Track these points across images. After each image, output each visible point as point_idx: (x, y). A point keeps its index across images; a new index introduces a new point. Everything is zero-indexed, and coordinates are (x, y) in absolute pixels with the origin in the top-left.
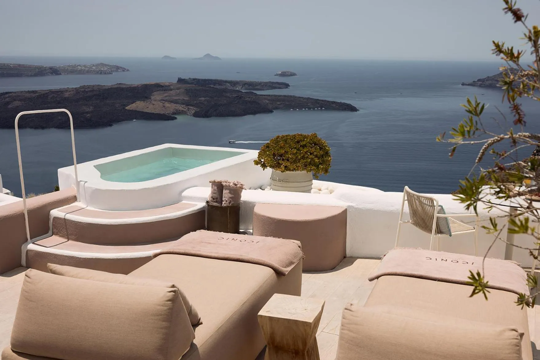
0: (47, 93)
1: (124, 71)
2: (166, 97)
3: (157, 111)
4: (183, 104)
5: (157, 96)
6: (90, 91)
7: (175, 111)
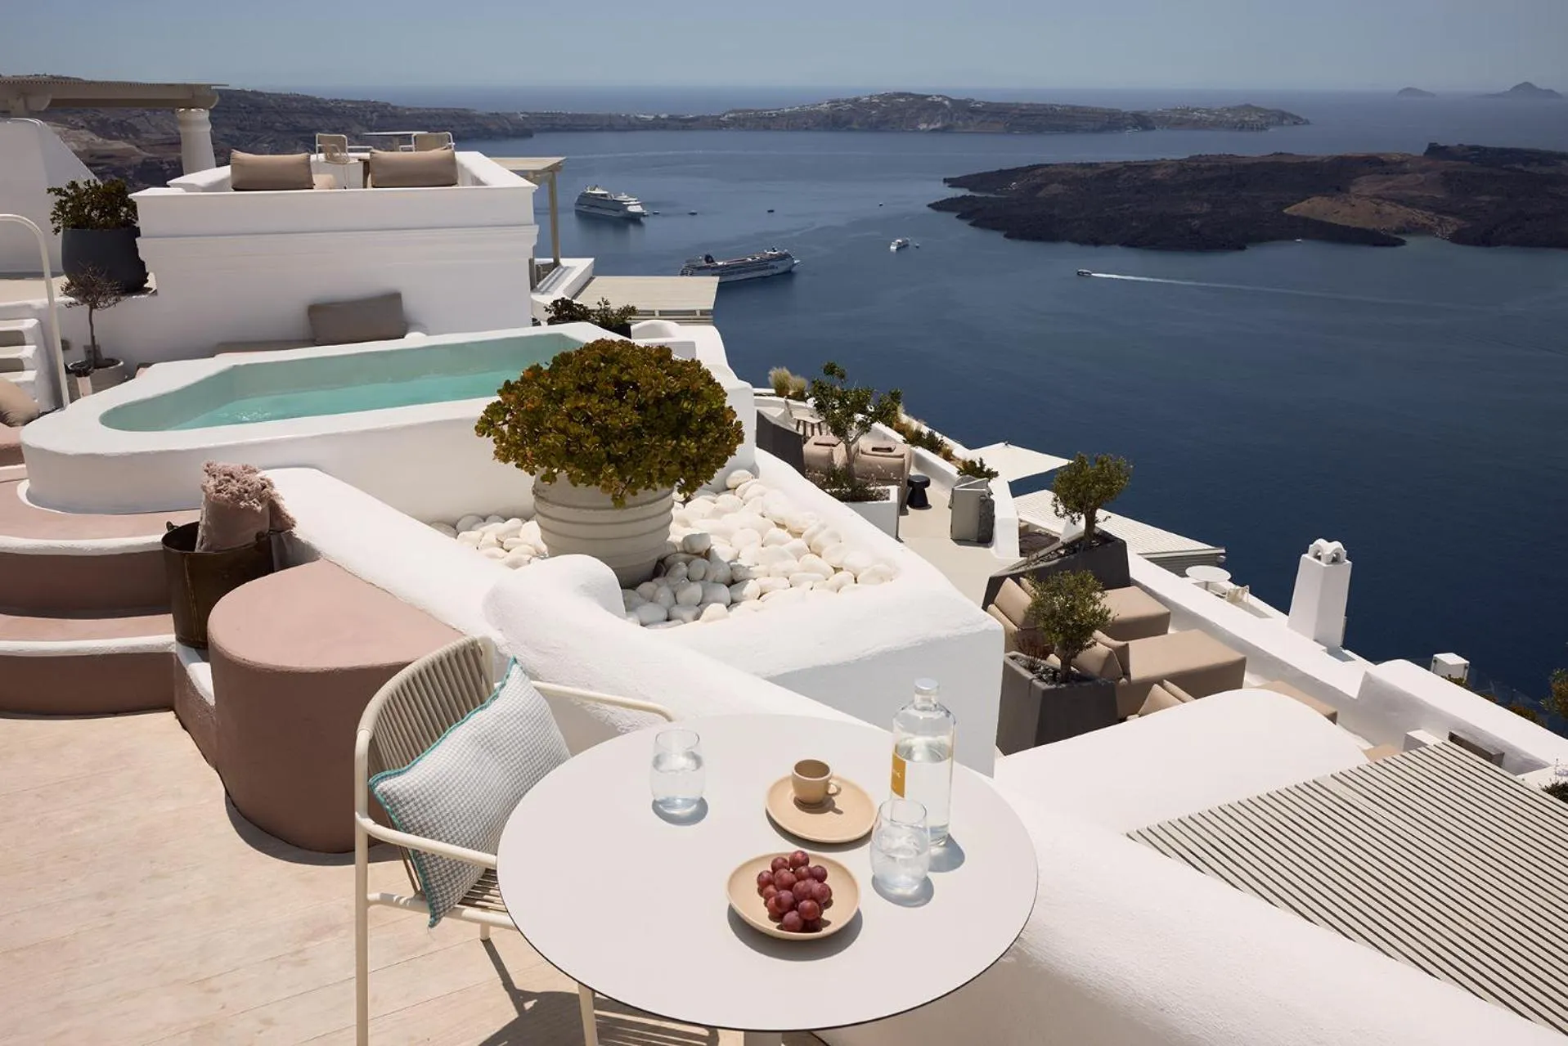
0: (1117, 170)
1: (1295, 123)
2: (1388, 189)
3: (1358, 223)
4: (1430, 208)
5: (1365, 186)
6: (1210, 169)
7: (1405, 225)
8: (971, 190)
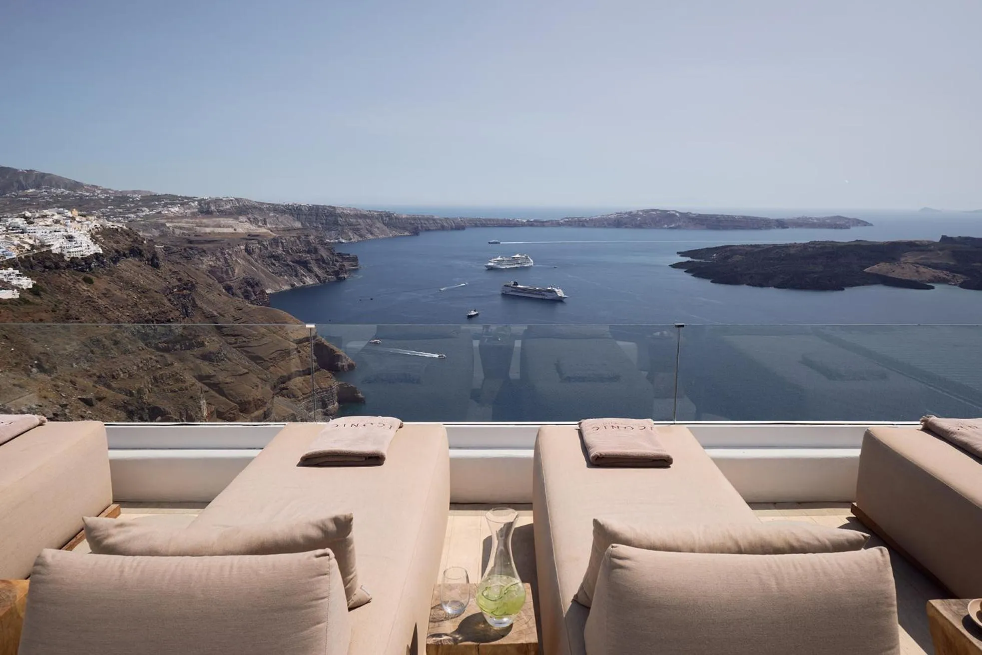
0: (770, 248)
1: (865, 225)
2: (922, 259)
3: (907, 277)
4: (947, 270)
5: (908, 258)
6: (821, 248)
7: (933, 278)
8: (691, 258)
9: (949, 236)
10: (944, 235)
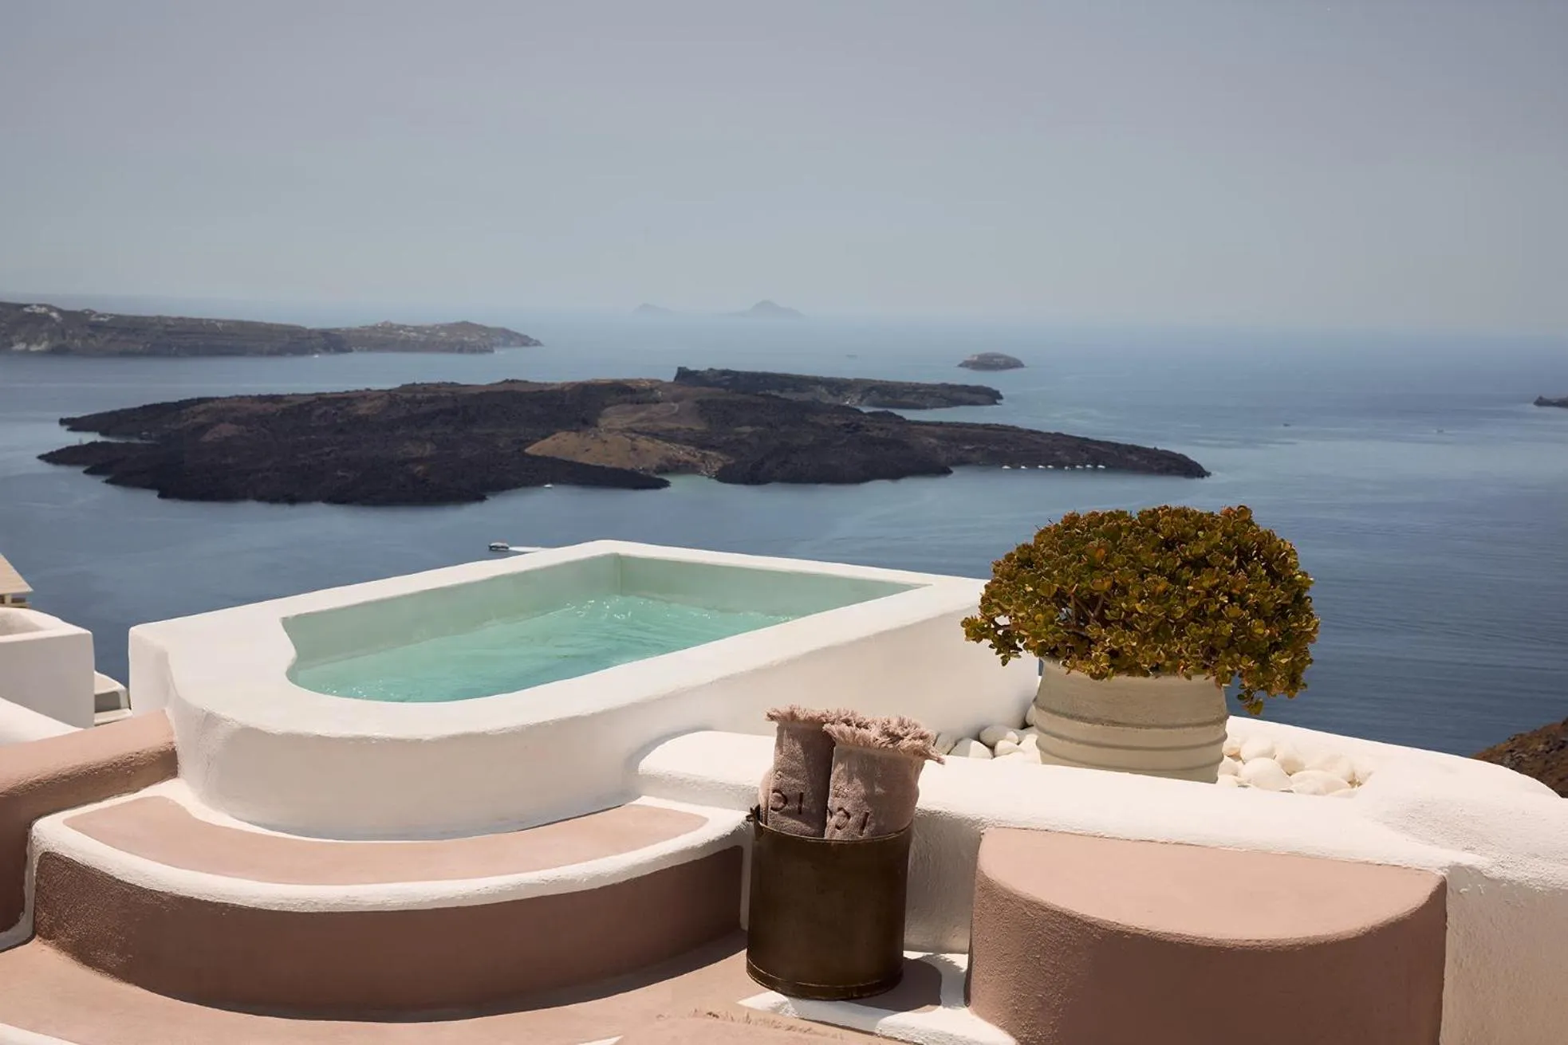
1: (525, 345)
2: (641, 420)
3: (613, 462)
4: (688, 442)
5: (614, 418)
6: (430, 400)
7: (664, 463)
8: (103, 433)
9: (692, 368)
10: (682, 366)
